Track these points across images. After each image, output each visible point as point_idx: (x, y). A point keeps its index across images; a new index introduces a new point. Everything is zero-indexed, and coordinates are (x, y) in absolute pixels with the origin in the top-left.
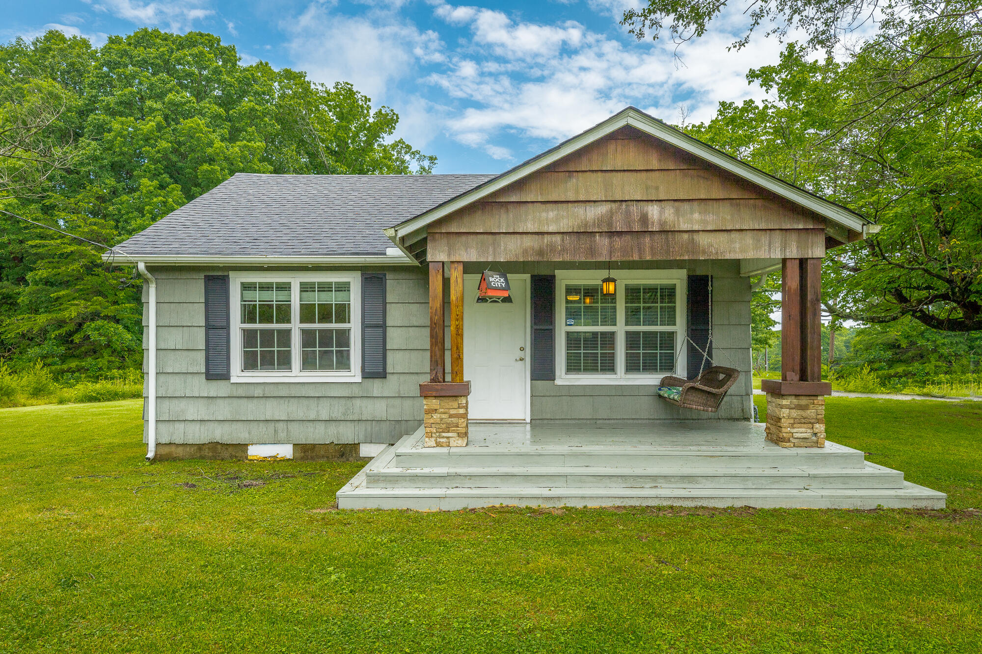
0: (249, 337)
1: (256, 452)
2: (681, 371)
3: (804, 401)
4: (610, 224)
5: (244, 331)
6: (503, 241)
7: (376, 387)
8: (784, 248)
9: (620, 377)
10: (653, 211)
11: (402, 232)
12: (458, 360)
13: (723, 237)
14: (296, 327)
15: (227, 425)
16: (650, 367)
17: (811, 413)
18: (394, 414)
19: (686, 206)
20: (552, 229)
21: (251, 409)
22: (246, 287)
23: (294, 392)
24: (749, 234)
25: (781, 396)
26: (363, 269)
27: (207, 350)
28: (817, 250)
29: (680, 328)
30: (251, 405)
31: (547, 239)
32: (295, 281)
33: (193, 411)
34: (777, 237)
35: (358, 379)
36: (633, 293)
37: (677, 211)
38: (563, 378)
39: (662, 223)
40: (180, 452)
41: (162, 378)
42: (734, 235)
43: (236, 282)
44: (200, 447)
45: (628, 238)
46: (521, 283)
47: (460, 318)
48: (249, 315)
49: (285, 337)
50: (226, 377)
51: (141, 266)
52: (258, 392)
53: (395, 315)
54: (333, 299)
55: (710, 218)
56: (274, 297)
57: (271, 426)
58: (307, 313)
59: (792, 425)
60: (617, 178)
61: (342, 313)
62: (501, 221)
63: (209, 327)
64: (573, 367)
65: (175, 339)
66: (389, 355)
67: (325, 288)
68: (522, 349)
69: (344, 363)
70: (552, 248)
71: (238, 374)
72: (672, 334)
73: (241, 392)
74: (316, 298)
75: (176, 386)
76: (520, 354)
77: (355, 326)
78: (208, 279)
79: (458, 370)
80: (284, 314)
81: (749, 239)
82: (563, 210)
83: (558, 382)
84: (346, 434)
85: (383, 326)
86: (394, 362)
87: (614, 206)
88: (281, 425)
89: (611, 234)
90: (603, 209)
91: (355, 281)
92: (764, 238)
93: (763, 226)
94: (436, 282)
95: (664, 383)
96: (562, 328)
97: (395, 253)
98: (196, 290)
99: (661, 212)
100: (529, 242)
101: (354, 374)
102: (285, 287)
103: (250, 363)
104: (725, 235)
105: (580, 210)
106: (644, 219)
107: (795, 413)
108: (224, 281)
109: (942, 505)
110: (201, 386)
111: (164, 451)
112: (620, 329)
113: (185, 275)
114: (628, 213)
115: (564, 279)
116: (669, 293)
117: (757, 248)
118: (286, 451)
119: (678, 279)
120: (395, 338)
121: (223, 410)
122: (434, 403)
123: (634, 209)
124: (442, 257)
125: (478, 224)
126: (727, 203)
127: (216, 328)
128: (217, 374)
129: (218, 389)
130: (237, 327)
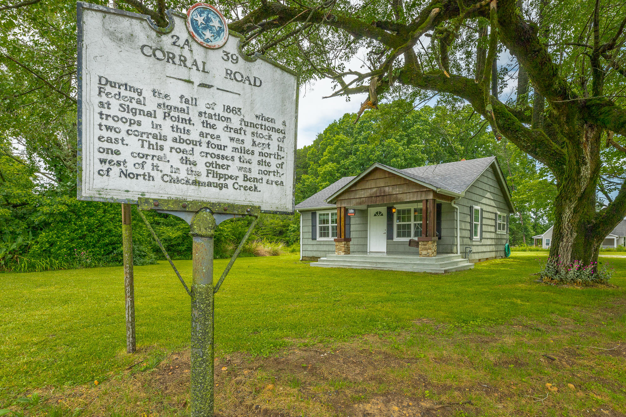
0: (321, 228)
3: (425, 243)
4: (376, 193)
5: (320, 226)
6: (352, 200)
8: (421, 196)
9: (412, 238)
10: (387, 189)
11: (328, 201)
12: (343, 232)
14: (330, 225)
15: (316, 252)
17: (427, 246)
19: (395, 187)
20: (363, 196)
22: (320, 215)
23: (329, 243)
24: (412, 193)
25: (419, 241)
27: (312, 232)
28: (431, 197)
30: (321, 247)
31: (362, 199)
32: (330, 212)
33: (310, 248)
34: (419, 194)
36: (415, 211)
37: (393, 189)
38: (396, 239)
39: (389, 192)
40: (307, 259)
41: (303, 239)
42: (407, 194)
43: (318, 213)
44: (311, 257)
45: (381, 197)
46: (384, 210)
48: (320, 221)
49: (328, 228)
50: (316, 239)
51: (297, 211)
52: (322, 243)
53: (352, 221)
55: (400, 190)
56: (325, 217)
57: (325, 252)
58: (333, 221)
59: (422, 250)
60: (378, 181)
62: (350, 196)
63: (312, 226)
64: (399, 235)
65: (306, 229)
66: (351, 233)
71: (318, 239)
73: (319, 243)
74: (334, 217)
75: (306, 242)
76: (385, 231)
78: (312, 213)
79: (343, 235)
80: (328, 221)
81: (411, 195)
82: (366, 191)
83: (394, 240)
85: (350, 224)
86: (353, 234)
87: (378, 188)
90: (374, 190)
92: (416, 194)
93: (415, 191)
96: (396, 223)
98: (310, 217)
99: (389, 189)
102: (328, 214)
103: (321, 235)
104: (405, 194)
105: (369, 191)
106: (384, 191)
108: (315, 213)
110: (311, 242)
111: (304, 258)
112: (413, 223)
113: (308, 212)
114: (381, 190)
117: (413, 197)
120: (352, 228)
121: (315, 248)
123: (382, 189)
125: (346, 197)
126: (406, 185)
127: (314, 226)
128: (314, 238)
129: (314, 242)
130: (318, 225)
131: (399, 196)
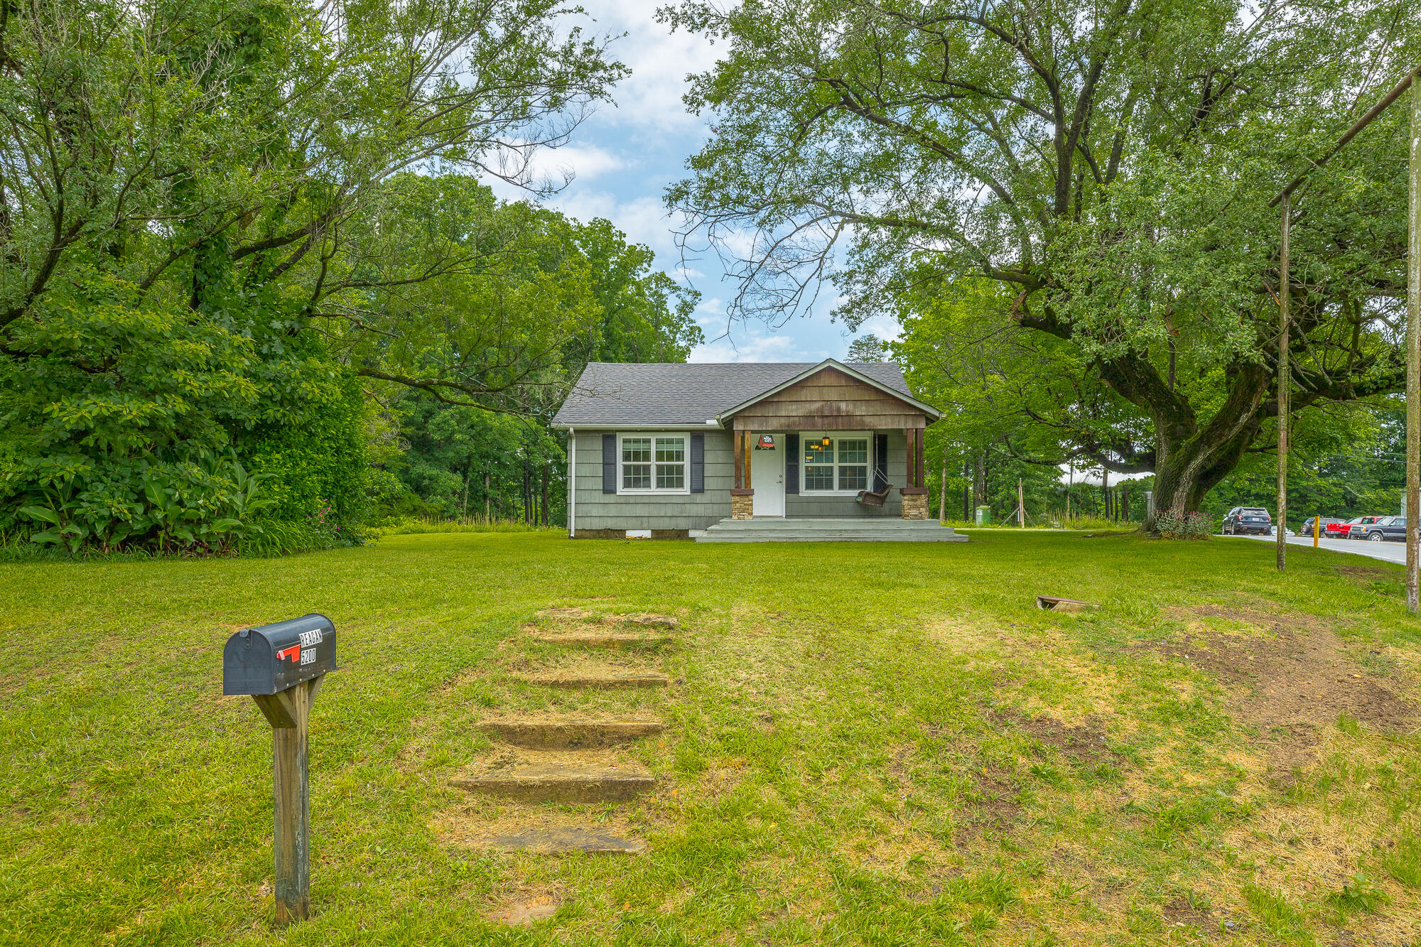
0: (627, 469)
1: (630, 534)
2: (870, 488)
3: (915, 497)
4: (822, 412)
5: (624, 466)
6: (770, 419)
7: (699, 498)
8: (906, 424)
9: (836, 492)
10: (843, 406)
11: (723, 417)
12: (748, 478)
13: (877, 418)
14: (653, 463)
15: (614, 519)
16: (852, 487)
17: (918, 503)
18: (709, 513)
19: (859, 403)
20: (794, 414)
21: (628, 510)
22: (625, 441)
23: (653, 500)
24: (889, 416)
25: (904, 495)
26: (692, 431)
27: (603, 477)
28: (922, 425)
29: (869, 464)
30: (628, 508)
31: (792, 419)
32: (653, 438)
33: (595, 511)
34: (903, 418)
35: (689, 493)
36: (843, 444)
37: (855, 405)
38: (804, 492)
39: (847, 412)
40: (590, 534)
41: (579, 492)
42: (882, 417)
43: (620, 439)
44: (599, 531)
45: (831, 417)
46: (780, 439)
47: (749, 457)
48: (627, 456)
49: (647, 468)
50: (614, 492)
51: (572, 430)
52: (632, 500)
53: (709, 457)
54: (674, 448)
55: (871, 409)
56: (642, 447)
57: (639, 520)
58: (660, 456)
59: (910, 509)
60: (825, 390)
61: (680, 456)
62: (770, 411)
63: (604, 464)
64: (809, 486)
65: (586, 470)
66: (706, 479)
67: (670, 442)
68: (781, 476)
69: (680, 483)
70: (794, 424)
71: (621, 490)
72: (865, 467)
73: (622, 500)
74: (665, 448)
75: (586, 497)
76: (779, 479)
77: (686, 463)
78: (604, 437)
79: (748, 483)
80: (647, 456)
81: (889, 419)
82: (800, 405)
83: (801, 494)
84: (682, 524)
85: (703, 463)
86: (709, 483)
87: (824, 403)
88: (645, 519)
89: (823, 417)
90: (818, 405)
91: (687, 439)
92: (896, 419)
93: (896, 413)
94: (738, 440)
95: (860, 494)
96: (804, 463)
97: (712, 423)
98: (598, 445)
99: (848, 406)
100: (783, 420)
101: (686, 490)
102: (648, 441)
103: (627, 484)
105: (807, 405)
106: (839, 409)
107: (911, 503)
108: (614, 437)
109: (967, 540)
110: (599, 497)
111: (580, 533)
112: (836, 465)
113: (591, 434)
114: (831, 407)
115: (804, 437)
116: (863, 444)
117: (893, 423)
118: (647, 534)
119: (867, 437)
120: (709, 470)
121: (613, 510)
122: (737, 498)
123: (834, 404)
124: (741, 428)
125: (760, 411)
126: (879, 402)
127: (609, 464)
128: (609, 489)
129: (610, 498)
130: (620, 464)
131: (867, 420)
